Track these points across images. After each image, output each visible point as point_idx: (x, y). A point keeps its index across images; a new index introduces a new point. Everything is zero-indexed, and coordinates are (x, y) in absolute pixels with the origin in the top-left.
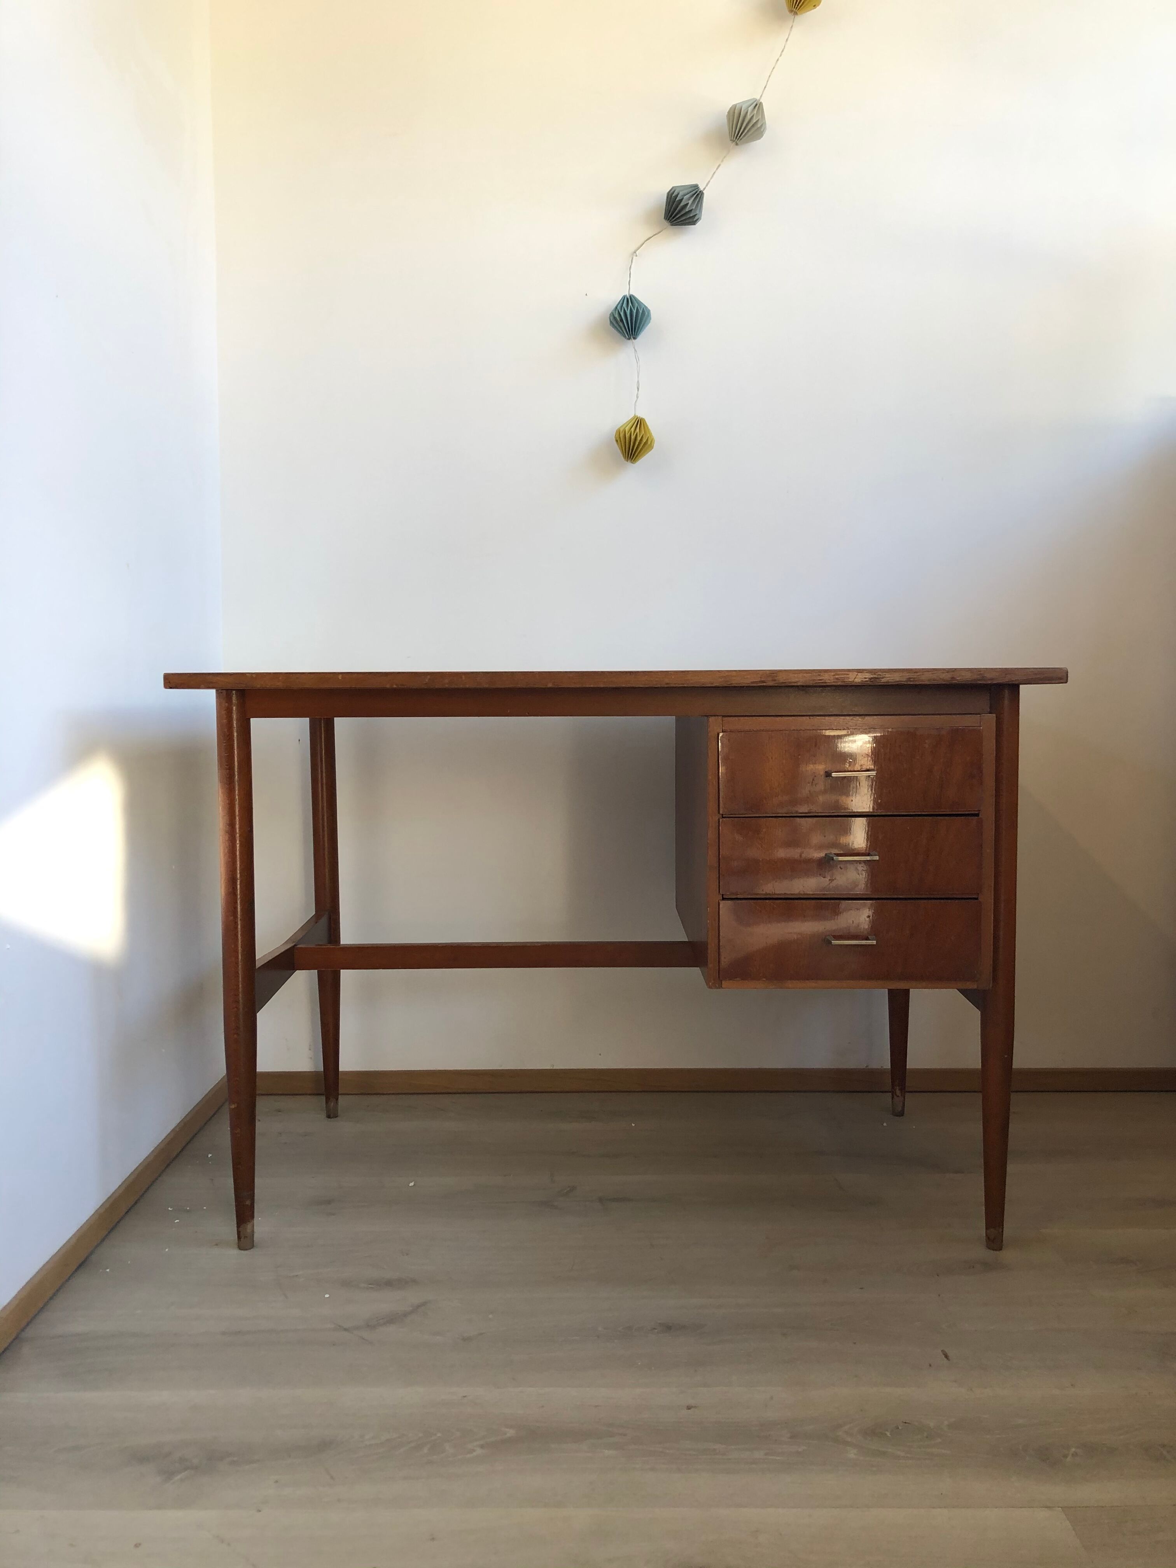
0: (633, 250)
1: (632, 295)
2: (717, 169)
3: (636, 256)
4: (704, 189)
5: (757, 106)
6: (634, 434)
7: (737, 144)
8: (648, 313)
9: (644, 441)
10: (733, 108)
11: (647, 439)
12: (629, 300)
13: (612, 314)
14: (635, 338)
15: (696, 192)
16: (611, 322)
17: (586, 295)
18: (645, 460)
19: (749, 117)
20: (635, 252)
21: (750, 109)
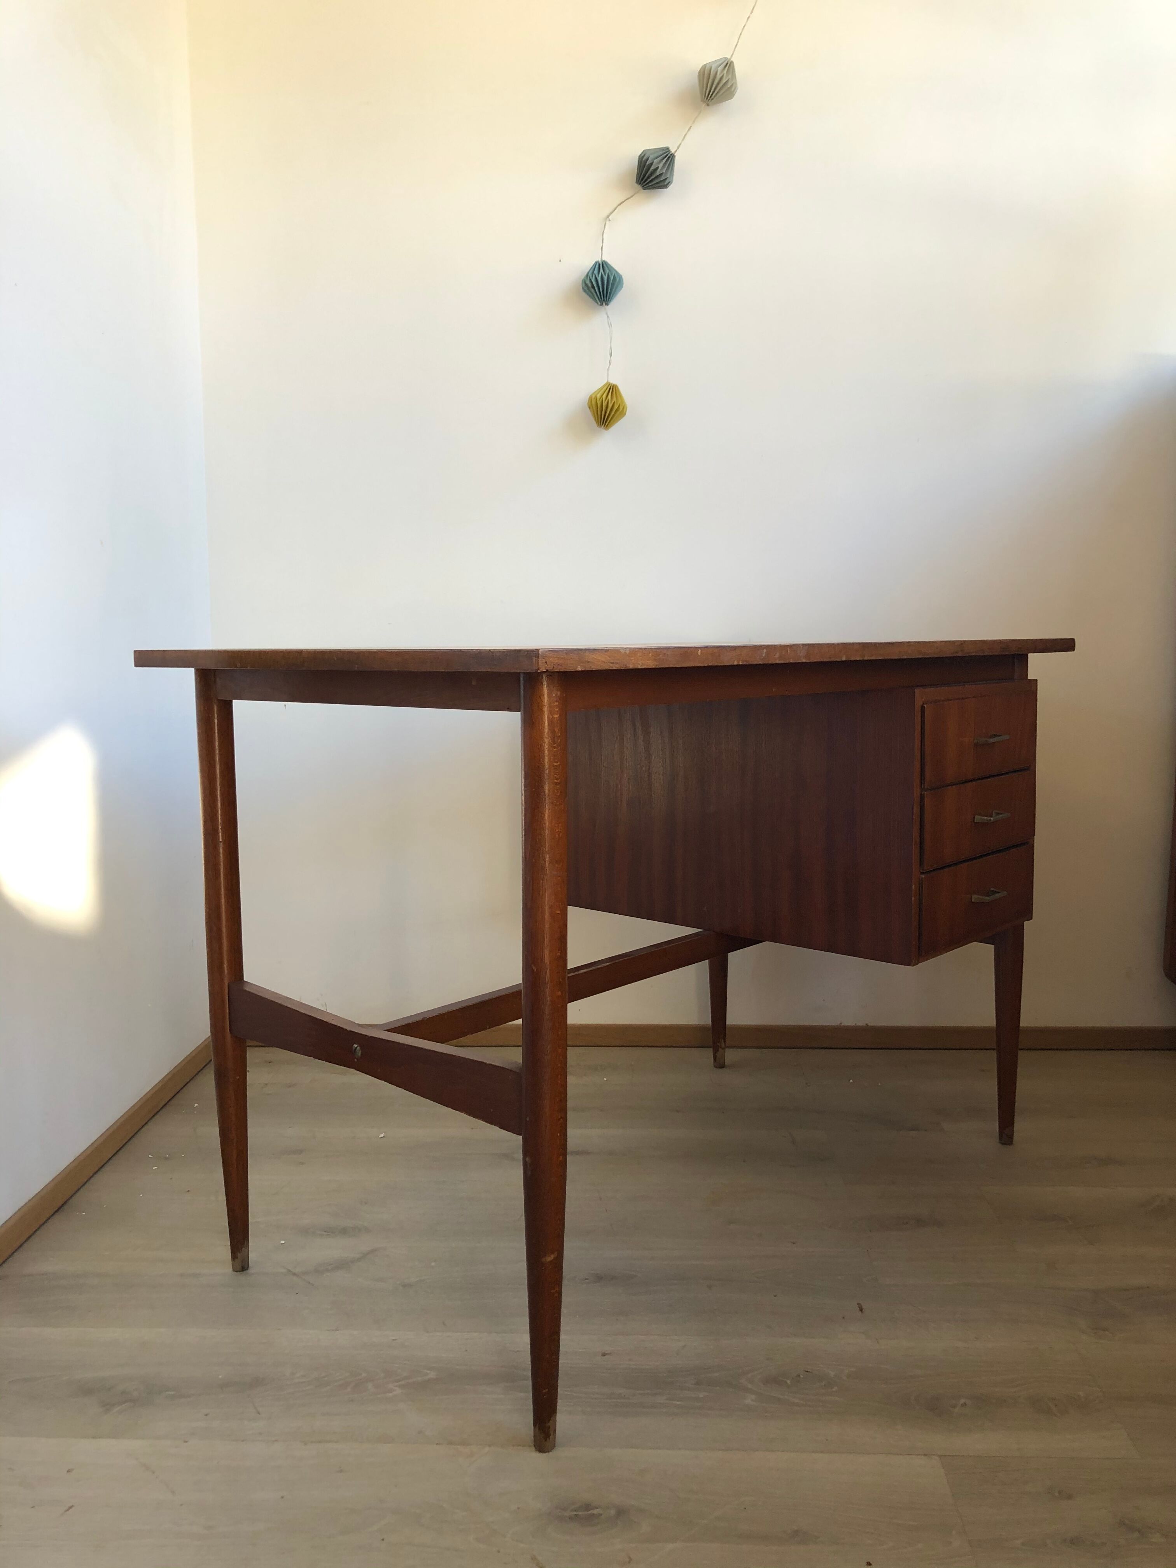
0: (607, 212)
1: (604, 261)
2: (689, 130)
3: (610, 221)
4: (676, 151)
5: (728, 65)
6: (605, 400)
7: (708, 105)
8: (619, 279)
9: (616, 407)
10: (704, 68)
11: (619, 405)
12: (601, 266)
13: (584, 282)
14: (607, 304)
15: (667, 155)
16: (583, 289)
17: (560, 261)
18: (618, 427)
19: (718, 77)
20: (608, 217)
21: (720, 69)
